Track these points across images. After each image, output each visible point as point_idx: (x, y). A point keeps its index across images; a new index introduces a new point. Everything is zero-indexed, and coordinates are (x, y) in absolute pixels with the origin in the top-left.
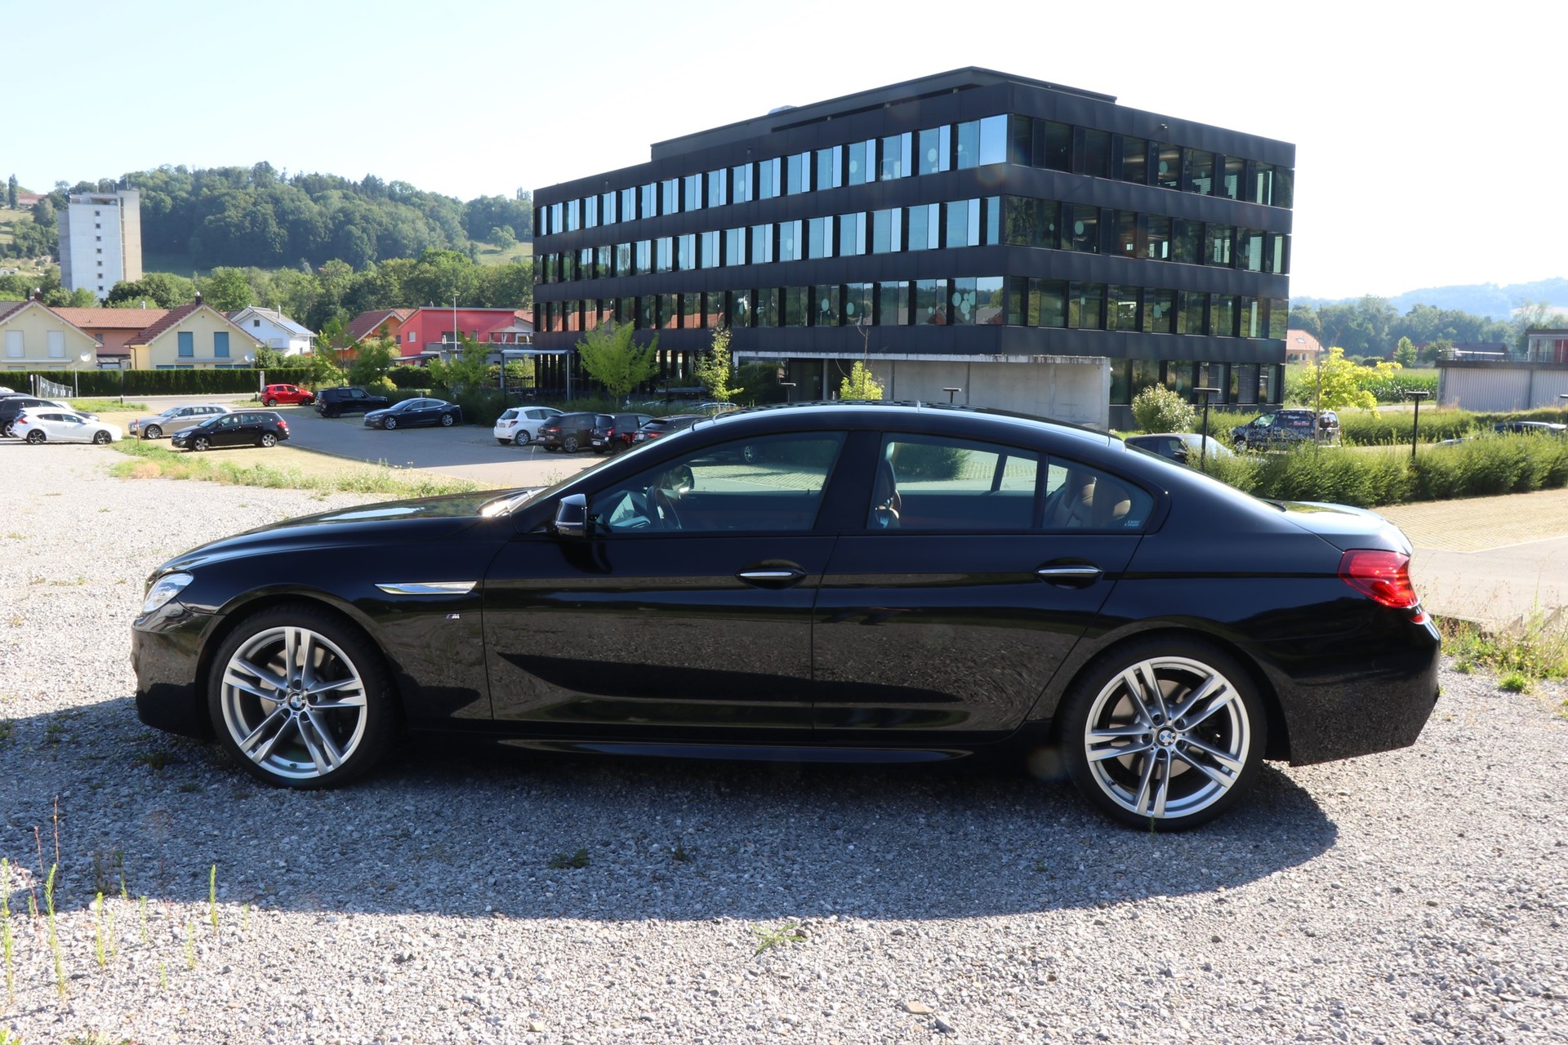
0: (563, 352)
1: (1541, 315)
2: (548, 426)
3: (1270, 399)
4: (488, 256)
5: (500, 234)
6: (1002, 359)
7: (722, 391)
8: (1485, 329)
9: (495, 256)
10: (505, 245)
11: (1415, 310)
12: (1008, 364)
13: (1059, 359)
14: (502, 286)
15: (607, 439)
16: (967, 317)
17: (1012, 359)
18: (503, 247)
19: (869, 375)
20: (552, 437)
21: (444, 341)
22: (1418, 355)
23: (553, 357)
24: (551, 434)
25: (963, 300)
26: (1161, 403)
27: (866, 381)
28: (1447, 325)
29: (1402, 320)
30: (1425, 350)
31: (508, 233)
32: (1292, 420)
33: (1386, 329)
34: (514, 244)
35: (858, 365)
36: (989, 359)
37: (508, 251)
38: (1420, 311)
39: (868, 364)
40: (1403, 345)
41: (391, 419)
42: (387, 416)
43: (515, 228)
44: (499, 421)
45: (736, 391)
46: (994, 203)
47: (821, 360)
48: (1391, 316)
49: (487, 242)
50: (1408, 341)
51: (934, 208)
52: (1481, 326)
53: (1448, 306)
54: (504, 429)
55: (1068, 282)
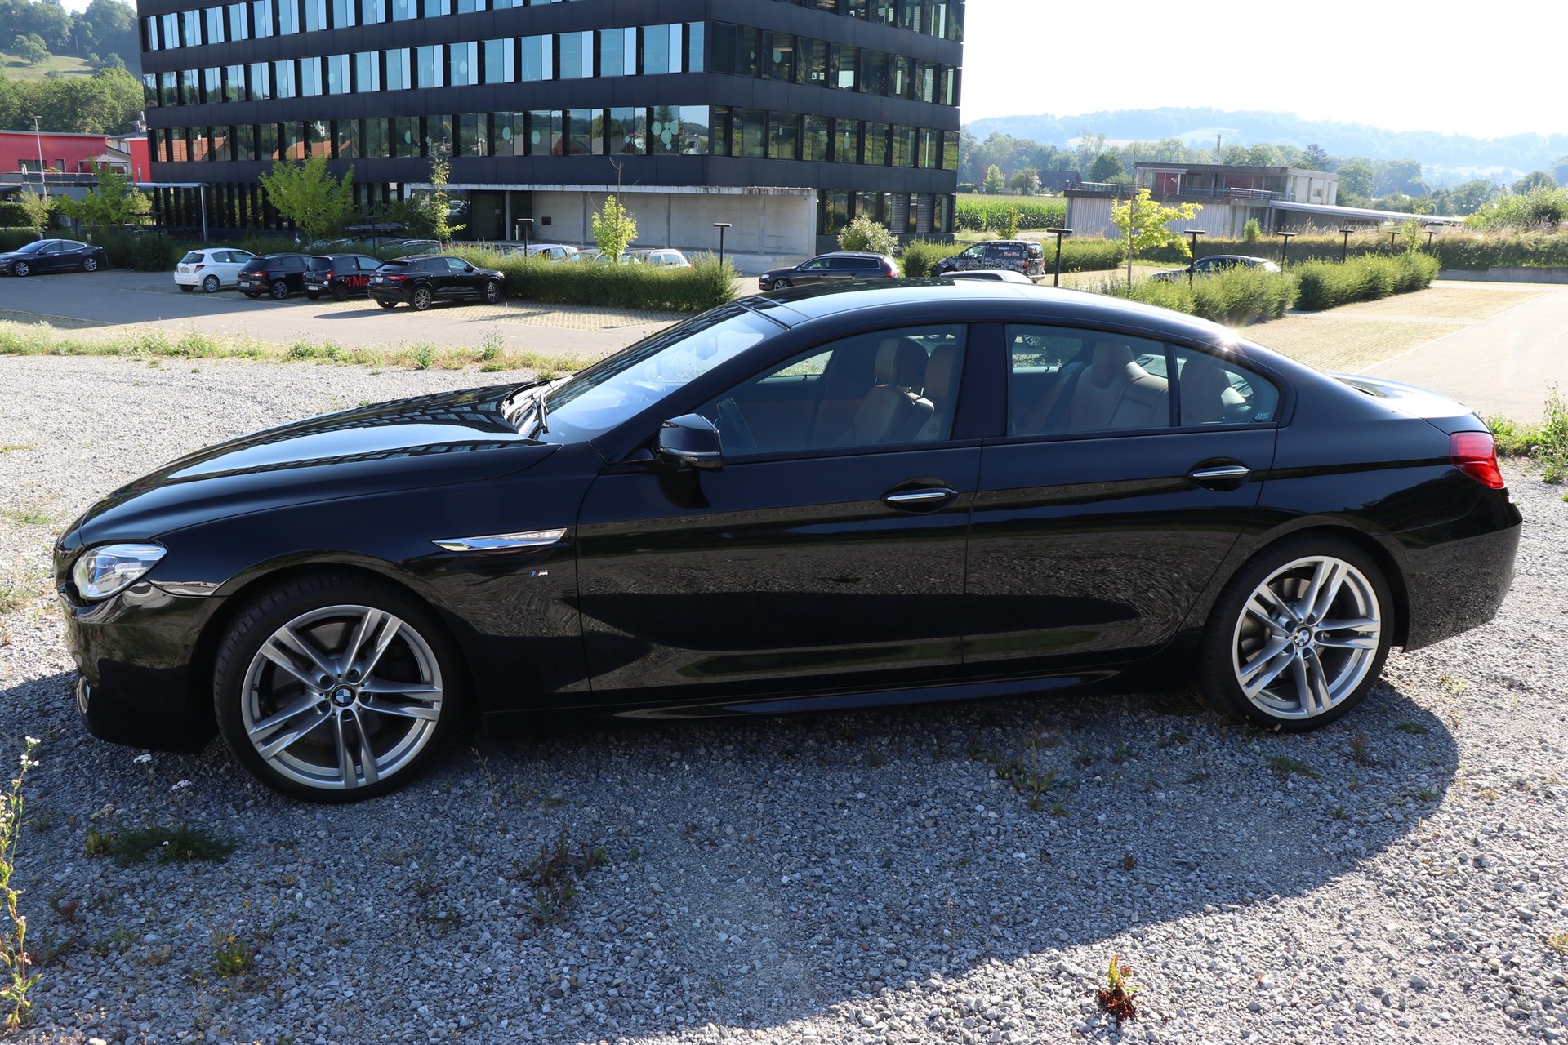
0: (196, 185)
1: (1099, 146)
2: (250, 269)
3: (943, 229)
4: (14, 70)
5: (27, 43)
6: (714, 190)
7: (444, 229)
8: (1054, 158)
9: (23, 70)
10: (36, 57)
11: (991, 139)
12: (719, 196)
13: (772, 191)
14: (50, 106)
15: (326, 283)
16: (669, 147)
17: (725, 191)
18: (32, 60)
19: (622, 209)
20: (257, 283)
21: (25, 171)
22: (1007, 181)
23: (167, 190)
24: (256, 279)
25: (663, 129)
26: (869, 234)
27: (620, 216)
28: (1020, 154)
29: (981, 148)
30: (1014, 177)
31: (37, 43)
32: (1003, 251)
33: (967, 157)
34: (46, 57)
35: (611, 199)
36: (699, 190)
37: (39, 64)
38: (997, 140)
39: (620, 197)
40: (992, 173)
41: (23, 265)
42: (17, 261)
43: (45, 37)
44: (180, 265)
45: (458, 227)
46: (698, 29)
47: (503, 192)
48: (971, 143)
49: (9, 53)
50: (997, 169)
51: (631, 33)
52: (1050, 155)
53: (1020, 135)
54: (187, 274)
55: (768, 112)
